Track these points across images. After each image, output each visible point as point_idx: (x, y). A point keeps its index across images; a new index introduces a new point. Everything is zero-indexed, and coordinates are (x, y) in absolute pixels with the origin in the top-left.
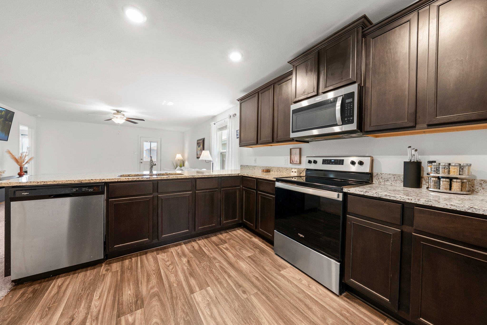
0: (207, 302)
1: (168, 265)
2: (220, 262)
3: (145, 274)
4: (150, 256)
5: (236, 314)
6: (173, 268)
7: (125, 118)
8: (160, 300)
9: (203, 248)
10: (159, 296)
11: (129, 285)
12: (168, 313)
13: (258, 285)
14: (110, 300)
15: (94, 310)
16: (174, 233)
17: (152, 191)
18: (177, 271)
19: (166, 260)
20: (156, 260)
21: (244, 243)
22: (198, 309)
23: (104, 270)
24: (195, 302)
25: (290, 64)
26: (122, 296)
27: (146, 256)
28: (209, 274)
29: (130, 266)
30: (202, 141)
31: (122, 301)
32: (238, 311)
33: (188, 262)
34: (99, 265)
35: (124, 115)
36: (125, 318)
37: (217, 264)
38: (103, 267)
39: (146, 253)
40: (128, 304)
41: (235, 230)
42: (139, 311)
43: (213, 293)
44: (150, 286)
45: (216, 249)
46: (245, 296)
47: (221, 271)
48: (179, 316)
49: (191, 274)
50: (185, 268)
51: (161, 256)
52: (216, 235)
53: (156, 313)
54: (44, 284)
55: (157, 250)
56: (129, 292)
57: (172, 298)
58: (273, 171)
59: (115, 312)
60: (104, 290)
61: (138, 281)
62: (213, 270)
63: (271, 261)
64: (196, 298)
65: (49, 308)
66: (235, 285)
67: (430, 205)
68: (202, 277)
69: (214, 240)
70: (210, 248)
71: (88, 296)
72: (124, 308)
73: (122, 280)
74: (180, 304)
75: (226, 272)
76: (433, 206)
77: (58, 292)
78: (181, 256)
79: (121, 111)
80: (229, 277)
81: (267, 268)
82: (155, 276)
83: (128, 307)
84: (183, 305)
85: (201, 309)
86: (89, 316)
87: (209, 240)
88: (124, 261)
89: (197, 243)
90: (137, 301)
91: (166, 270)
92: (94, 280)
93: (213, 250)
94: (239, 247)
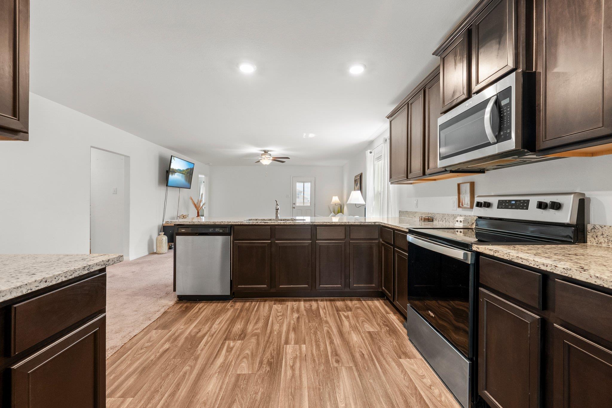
0: (295, 356)
1: (278, 316)
2: (330, 327)
3: (256, 318)
4: (267, 304)
5: (316, 374)
6: (280, 320)
7: (271, 158)
8: (258, 340)
9: (321, 311)
10: (258, 337)
11: (241, 321)
12: (259, 351)
13: (359, 361)
14: (224, 327)
15: (213, 330)
16: (292, 286)
17: (269, 237)
18: (283, 323)
19: (279, 311)
20: (271, 308)
21: (374, 316)
22: (284, 357)
23: (230, 305)
24: (284, 352)
25: (437, 55)
26: (233, 327)
27: (264, 304)
28: (312, 334)
29: (248, 308)
30: (359, 177)
31: (232, 331)
32: (319, 374)
33: (298, 318)
34: (228, 301)
35: (270, 155)
36: (229, 342)
37: (325, 329)
38: (230, 303)
39: (265, 301)
40: (235, 334)
41: (373, 300)
42: (240, 342)
43: (305, 351)
44: (256, 327)
45: (334, 314)
46: (336, 365)
47: (326, 336)
48: (266, 356)
49: (294, 329)
50: (292, 322)
51: (277, 307)
52: (343, 300)
53: (250, 347)
54: (193, 304)
55: (276, 300)
56: (239, 327)
57: (267, 341)
58: (437, 220)
59: (225, 336)
60: (224, 319)
61: (249, 321)
62: (319, 332)
63: (396, 345)
64: (288, 349)
65: (190, 320)
66: (332, 353)
67: (570, 276)
68: (303, 334)
69: (337, 305)
70: (328, 311)
71: (213, 320)
72: (231, 335)
73: (238, 317)
74: (271, 348)
75: (330, 338)
76: (573, 277)
77: (198, 312)
78: (294, 312)
79: (268, 151)
80: (331, 344)
81: (383, 350)
82: (263, 321)
83: (234, 336)
84: (274, 350)
85: (286, 359)
86: (209, 333)
87: (333, 303)
88: (246, 303)
89: (318, 303)
90: (242, 334)
91: (274, 318)
92: (221, 310)
93: (330, 315)
94: (364, 319)
